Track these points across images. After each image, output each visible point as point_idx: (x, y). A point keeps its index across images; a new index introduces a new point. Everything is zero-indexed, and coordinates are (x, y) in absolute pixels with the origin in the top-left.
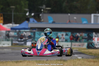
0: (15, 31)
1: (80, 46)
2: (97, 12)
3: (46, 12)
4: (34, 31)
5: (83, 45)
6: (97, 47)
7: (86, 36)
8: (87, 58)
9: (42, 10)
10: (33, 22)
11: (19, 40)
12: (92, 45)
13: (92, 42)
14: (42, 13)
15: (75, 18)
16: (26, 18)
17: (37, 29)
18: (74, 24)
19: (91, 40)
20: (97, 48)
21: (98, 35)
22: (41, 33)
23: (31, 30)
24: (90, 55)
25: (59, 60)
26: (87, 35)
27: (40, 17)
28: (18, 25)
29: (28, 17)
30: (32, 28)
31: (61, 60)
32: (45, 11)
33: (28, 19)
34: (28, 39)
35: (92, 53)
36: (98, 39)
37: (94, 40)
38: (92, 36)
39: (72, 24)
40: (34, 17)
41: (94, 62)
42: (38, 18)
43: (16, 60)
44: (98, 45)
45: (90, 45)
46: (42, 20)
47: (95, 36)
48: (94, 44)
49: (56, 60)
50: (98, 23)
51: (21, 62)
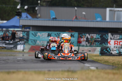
0: (1, 29)
1: (90, 51)
2: (115, 5)
3: (44, 4)
4: (28, 30)
5: (94, 50)
6: (113, 53)
7: (98, 38)
8: (103, 69)
9: (39, 2)
10: (26, 18)
11: (7, 42)
12: (107, 50)
13: (107, 46)
14: (39, 5)
15: (84, 13)
16: (16, 12)
17: (31, 28)
18: (83, 21)
19: (105, 44)
20: (114, 55)
21: (114, 37)
22: (37, 33)
23: (23, 29)
24: (106, 64)
25: (65, 71)
26: (101, 37)
27: (36, 10)
28: (5, 22)
29: (20, 11)
30: (24, 27)
31: (68, 71)
32: (42, 3)
33: (19, 14)
34: (19, 41)
35: (108, 62)
36: (115, 42)
37: (110, 44)
38: (106, 38)
39: (80, 21)
40: (27, 11)
41: (114, 74)
42: (32, 12)
43: (7, 70)
44: (115, 50)
45: (105, 50)
46: (39, 15)
47: (111, 39)
48: (110, 49)
49: (62, 71)
50: (116, 20)
51: (14, 72)
